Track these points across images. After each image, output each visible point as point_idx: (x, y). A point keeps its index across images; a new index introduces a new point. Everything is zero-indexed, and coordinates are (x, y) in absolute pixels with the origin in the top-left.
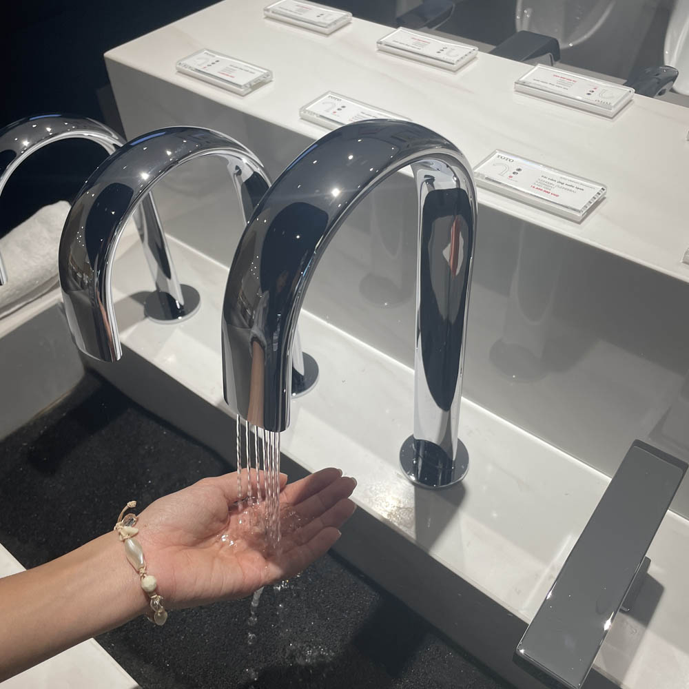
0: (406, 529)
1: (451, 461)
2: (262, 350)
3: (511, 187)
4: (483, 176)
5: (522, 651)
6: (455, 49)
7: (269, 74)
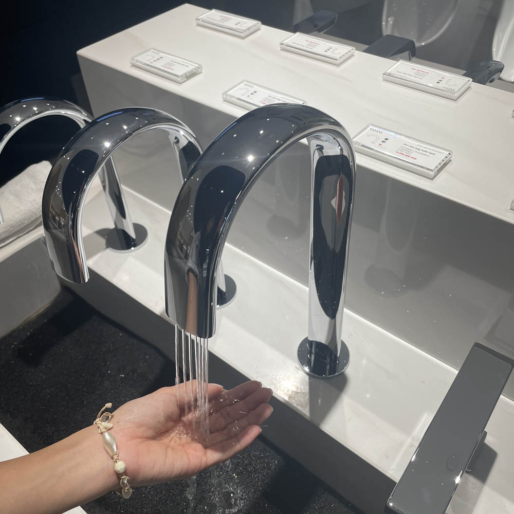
0: (303, 408)
1: (336, 356)
2: (195, 278)
3: (380, 152)
4: (359, 144)
5: (391, 504)
6: (338, 49)
7: (200, 67)
